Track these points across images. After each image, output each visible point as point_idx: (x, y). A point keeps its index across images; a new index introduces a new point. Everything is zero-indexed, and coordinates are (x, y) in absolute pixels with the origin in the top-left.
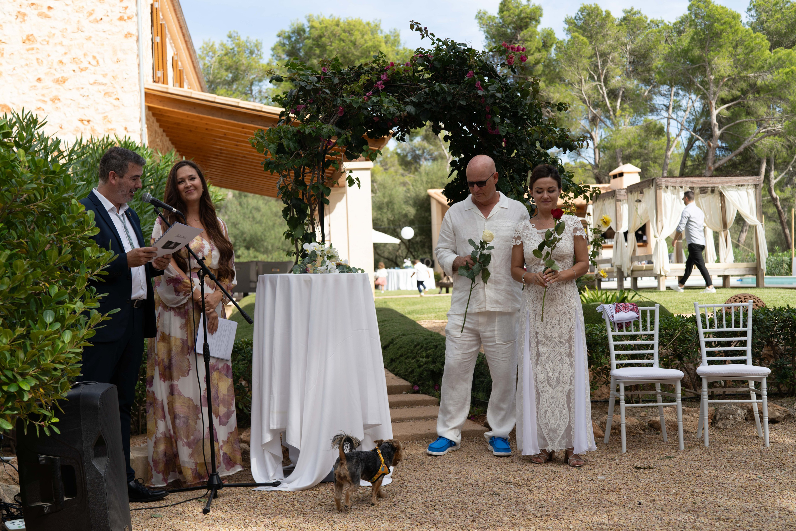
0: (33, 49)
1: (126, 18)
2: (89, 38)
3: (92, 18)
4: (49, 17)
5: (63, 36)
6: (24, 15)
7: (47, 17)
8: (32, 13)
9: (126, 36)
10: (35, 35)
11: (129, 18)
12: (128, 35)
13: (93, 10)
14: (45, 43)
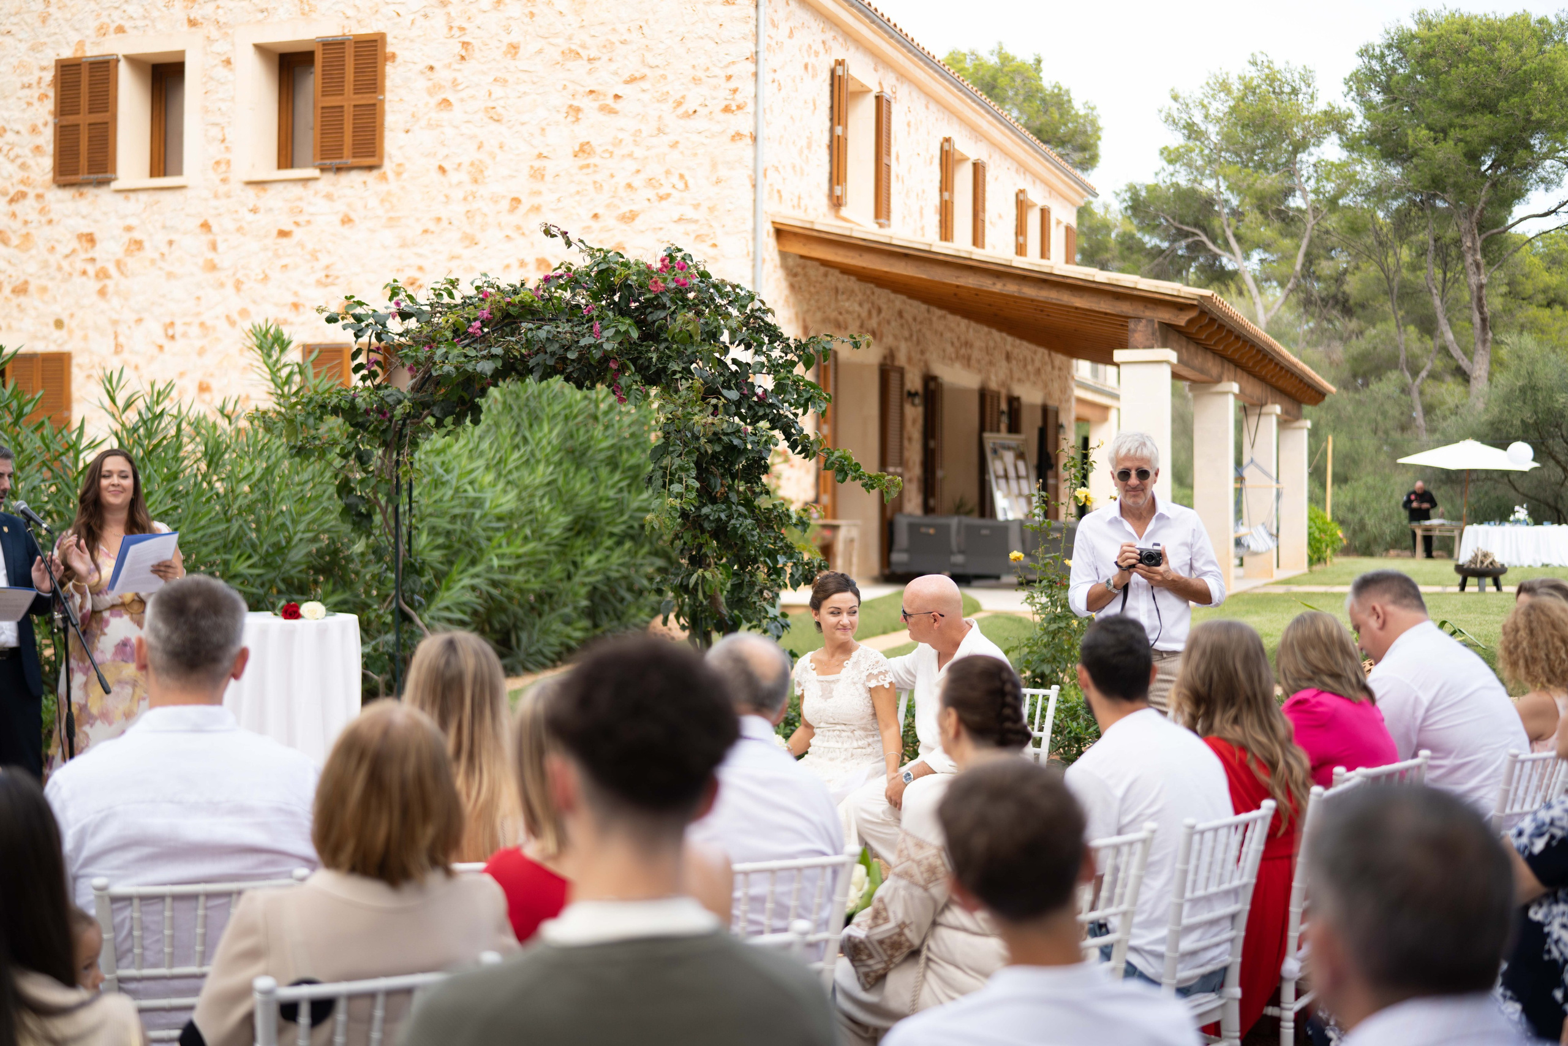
0: (588, 166)
1: (734, 108)
2: (674, 145)
3: (680, 110)
4: (616, 113)
5: (635, 143)
6: (578, 110)
7: (613, 112)
8: (588, 105)
9: (733, 139)
10: (594, 143)
11: (739, 107)
12: (737, 136)
13: (683, 97)
14: (607, 155)
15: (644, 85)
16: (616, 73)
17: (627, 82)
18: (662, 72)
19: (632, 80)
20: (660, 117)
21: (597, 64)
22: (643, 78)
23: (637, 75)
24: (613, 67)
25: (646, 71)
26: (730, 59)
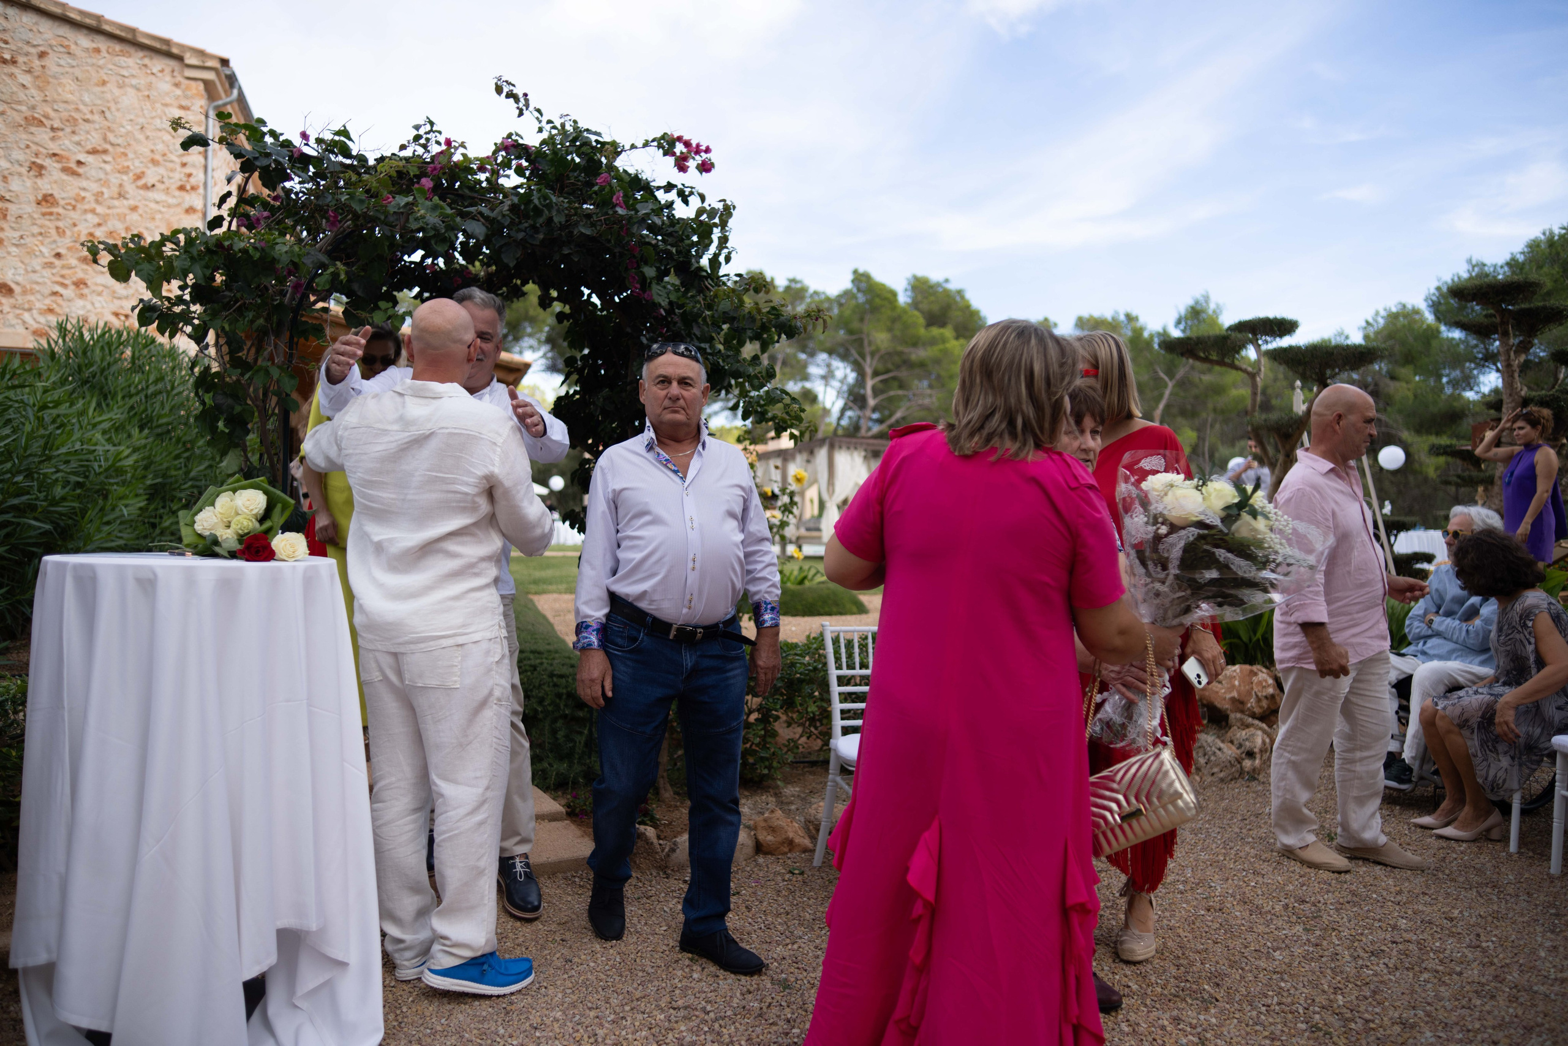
0: (51, 214)
1: (188, 187)
2: (134, 209)
3: (141, 183)
4: (79, 175)
5: (97, 201)
6: (41, 167)
7: (74, 173)
8: (52, 165)
9: (187, 211)
10: (57, 195)
11: (193, 188)
12: (190, 210)
13: (143, 173)
14: (70, 208)
15: (108, 158)
16: (78, 144)
17: (89, 152)
18: (122, 150)
19: (94, 152)
20: (121, 185)
21: (60, 134)
22: (105, 152)
23: (99, 148)
24: (76, 138)
25: (108, 147)
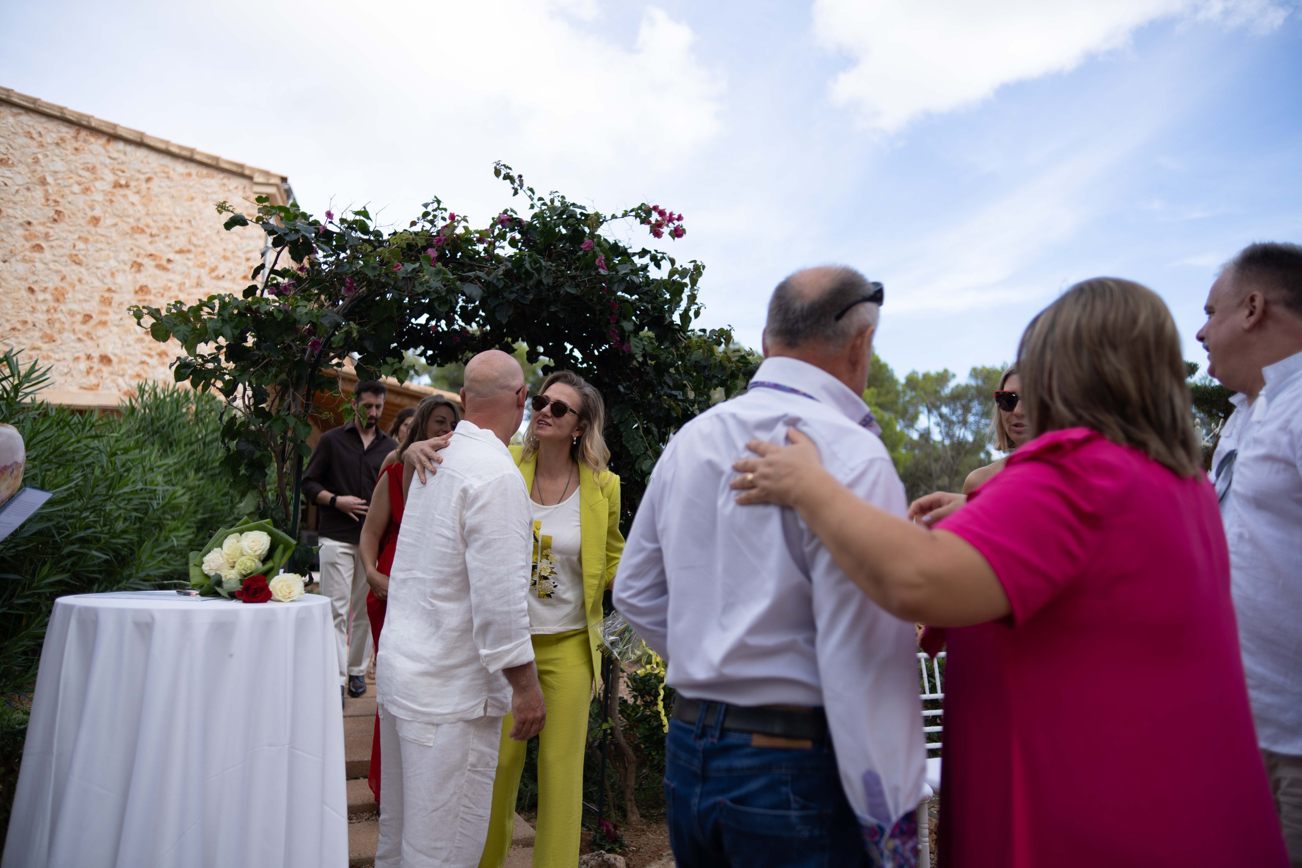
0: (145, 300)
3: (214, 274)
4: (168, 270)
5: (180, 290)
6: (140, 265)
7: (164, 269)
8: (148, 263)
10: (150, 286)
13: (217, 267)
14: (159, 295)
15: (191, 256)
16: (169, 246)
17: (176, 253)
18: (202, 250)
19: (181, 252)
20: (199, 277)
21: (157, 239)
22: (189, 251)
23: (185, 249)
24: (168, 242)
25: (192, 247)
26: (249, 248)
